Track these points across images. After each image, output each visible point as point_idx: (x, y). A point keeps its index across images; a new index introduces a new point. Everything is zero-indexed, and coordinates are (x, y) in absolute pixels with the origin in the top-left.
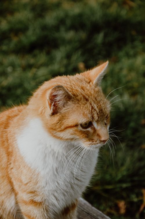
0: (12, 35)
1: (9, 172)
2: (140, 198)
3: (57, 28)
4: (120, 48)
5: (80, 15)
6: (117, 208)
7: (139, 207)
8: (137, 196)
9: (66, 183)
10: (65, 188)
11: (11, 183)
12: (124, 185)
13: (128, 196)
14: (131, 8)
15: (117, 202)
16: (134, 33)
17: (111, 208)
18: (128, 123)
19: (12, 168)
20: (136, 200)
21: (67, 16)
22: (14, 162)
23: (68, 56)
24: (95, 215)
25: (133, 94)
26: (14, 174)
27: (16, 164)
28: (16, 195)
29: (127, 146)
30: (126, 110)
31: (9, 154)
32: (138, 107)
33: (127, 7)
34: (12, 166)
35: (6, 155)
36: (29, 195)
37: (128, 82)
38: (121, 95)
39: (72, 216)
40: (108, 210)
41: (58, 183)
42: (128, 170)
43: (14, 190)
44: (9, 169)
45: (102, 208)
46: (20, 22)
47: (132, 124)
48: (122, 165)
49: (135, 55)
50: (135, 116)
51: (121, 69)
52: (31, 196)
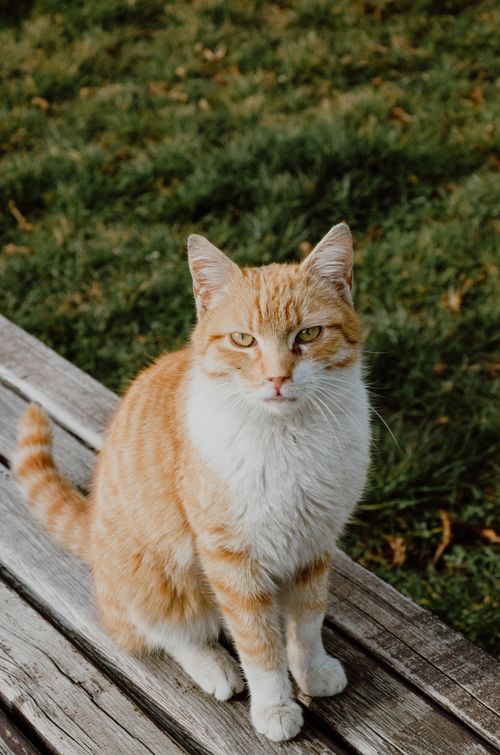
0: (159, 184)
1: (178, 487)
2: (436, 531)
3: (253, 169)
4: (385, 210)
5: (301, 142)
6: (389, 553)
7: (434, 548)
8: (429, 528)
9: (287, 509)
10: (287, 520)
11: (181, 509)
12: (403, 505)
13: (411, 527)
14: (406, 128)
15: (389, 538)
16: (414, 179)
17: (374, 551)
18: (406, 371)
19: (182, 478)
20: (426, 534)
21: (272, 143)
22: (186, 464)
23: (277, 229)
24: (360, 580)
25: (416, 309)
26: (186, 488)
27: (189, 467)
28: (194, 537)
29: (406, 419)
30: (402, 342)
31: (177, 445)
32: (427, 336)
33: (397, 124)
34: (181, 472)
35: (172, 447)
36: (215, 535)
37: (404, 282)
38: (391, 310)
39: (318, 588)
40: (368, 555)
41: (270, 508)
42: (410, 471)
43: (188, 524)
44: (177, 479)
45: (356, 551)
46: (176, 157)
47: (415, 373)
48: (397, 460)
49: (417, 227)
50: (422, 357)
51: (389, 256)
52: (220, 541)
